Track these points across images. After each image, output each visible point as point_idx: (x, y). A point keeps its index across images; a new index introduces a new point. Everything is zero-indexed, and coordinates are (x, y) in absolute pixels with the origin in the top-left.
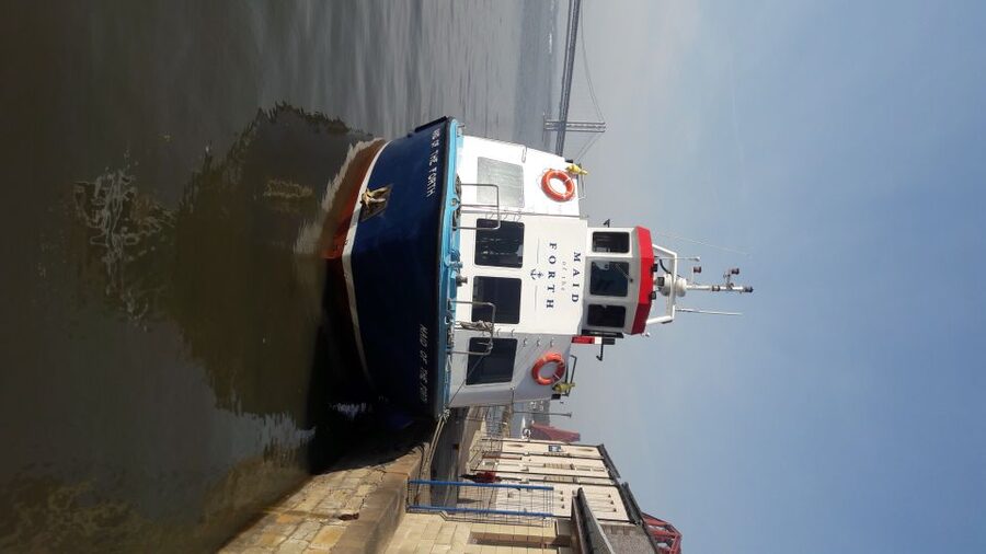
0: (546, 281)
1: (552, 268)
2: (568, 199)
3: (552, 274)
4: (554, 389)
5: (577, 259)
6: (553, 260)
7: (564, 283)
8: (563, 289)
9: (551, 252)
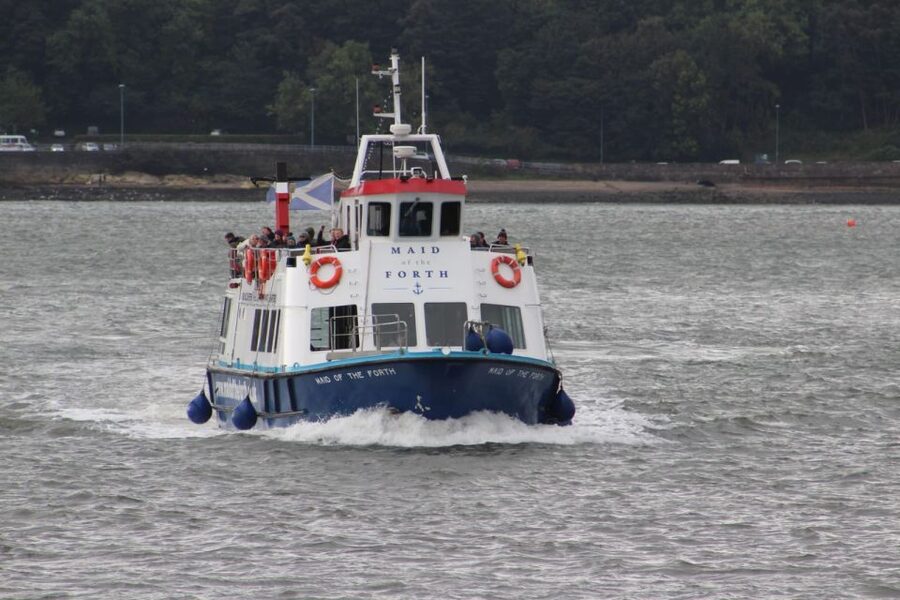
0: (423, 279)
1: (410, 275)
2: (337, 263)
3: (416, 274)
4: (523, 265)
5: (397, 251)
6: (402, 275)
7: (422, 262)
8: (428, 263)
9: (394, 275)
